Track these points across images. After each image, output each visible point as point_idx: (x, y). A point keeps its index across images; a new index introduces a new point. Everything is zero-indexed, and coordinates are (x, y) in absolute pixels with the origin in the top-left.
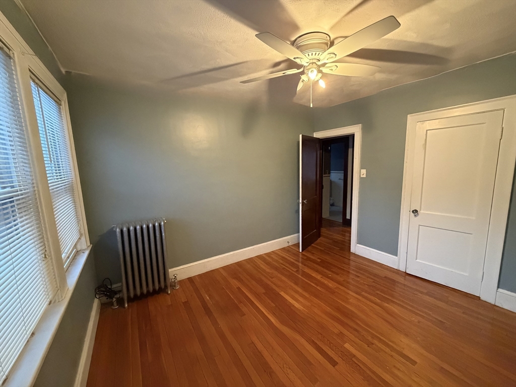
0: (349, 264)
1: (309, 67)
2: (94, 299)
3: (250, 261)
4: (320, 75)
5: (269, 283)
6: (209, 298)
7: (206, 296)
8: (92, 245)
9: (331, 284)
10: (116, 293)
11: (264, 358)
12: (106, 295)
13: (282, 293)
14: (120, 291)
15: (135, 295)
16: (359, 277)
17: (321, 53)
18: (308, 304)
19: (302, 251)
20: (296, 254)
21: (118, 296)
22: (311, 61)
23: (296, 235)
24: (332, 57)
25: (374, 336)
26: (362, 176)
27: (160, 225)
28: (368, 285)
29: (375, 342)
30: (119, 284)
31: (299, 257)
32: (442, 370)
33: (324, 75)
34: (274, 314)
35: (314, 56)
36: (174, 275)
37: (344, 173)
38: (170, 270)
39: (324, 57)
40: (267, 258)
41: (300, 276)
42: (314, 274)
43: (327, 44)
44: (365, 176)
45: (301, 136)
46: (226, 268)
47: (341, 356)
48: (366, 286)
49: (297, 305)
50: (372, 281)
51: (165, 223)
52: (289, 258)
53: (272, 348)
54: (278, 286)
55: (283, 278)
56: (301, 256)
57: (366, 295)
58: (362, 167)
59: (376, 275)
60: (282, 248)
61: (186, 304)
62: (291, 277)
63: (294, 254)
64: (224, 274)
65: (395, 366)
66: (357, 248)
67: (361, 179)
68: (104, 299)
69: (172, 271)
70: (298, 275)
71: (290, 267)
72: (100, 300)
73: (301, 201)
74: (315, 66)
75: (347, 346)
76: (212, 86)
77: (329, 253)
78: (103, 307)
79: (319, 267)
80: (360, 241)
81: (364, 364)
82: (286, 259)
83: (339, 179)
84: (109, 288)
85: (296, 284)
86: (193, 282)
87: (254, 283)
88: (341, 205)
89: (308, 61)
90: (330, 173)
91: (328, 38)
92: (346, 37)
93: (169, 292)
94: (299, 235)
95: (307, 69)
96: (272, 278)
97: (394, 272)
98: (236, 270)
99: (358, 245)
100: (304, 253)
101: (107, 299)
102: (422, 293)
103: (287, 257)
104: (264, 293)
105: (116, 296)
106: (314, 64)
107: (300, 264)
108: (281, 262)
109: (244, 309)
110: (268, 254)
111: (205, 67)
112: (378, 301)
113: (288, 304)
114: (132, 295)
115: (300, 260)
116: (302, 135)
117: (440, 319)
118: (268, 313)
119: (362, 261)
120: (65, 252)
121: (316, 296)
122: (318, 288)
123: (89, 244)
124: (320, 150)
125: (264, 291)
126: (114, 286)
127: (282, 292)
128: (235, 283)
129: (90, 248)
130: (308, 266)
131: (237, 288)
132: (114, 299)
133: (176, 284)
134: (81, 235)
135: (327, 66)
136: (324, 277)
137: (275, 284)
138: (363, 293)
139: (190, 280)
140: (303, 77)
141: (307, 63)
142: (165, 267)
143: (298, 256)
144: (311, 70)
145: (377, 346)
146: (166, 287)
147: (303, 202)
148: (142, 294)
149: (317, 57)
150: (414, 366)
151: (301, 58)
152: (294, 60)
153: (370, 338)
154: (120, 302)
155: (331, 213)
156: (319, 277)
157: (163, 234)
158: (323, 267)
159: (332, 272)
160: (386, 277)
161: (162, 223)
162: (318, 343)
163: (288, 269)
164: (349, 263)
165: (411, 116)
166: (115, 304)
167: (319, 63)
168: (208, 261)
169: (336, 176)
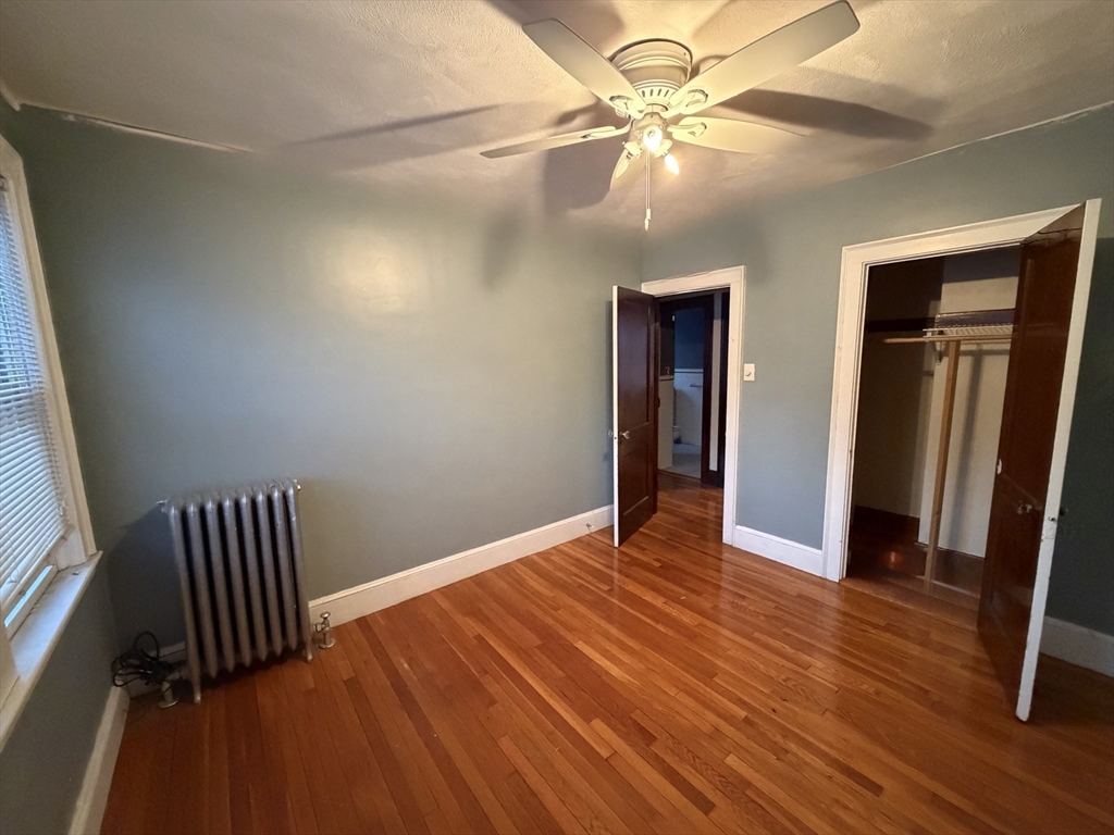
0: (719, 571)
1: (643, 123)
2: (109, 689)
3: (505, 571)
4: (668, 144)
5: (549, 621)
6: (409, 665)
7: (403, 661)
8: (101, 552)
9: (687, 618)
10: (170, 668)
11: (546, 809)
12: (144, 676)
13: (580, 645)
14: (183, 663)
15: (222, 671)
16: (743, 597)
17: (671, 91)
18: (639, 666)
19: (620, 544)
20: (607, 552)
21: (176, 676)
22: (650, 110)
23: (605, 508)
24: (698, 101)
25: (787, 734)
26: (746, 378)
27: (285, 497)
28: (764, 615)
29: (792, 746)
30: (181, 646)
31: (613, 557)
32: (934, 800)
33: (677, 146)
34: (564, 696)
35: (655, 98)
36: (321, 616)
37: (705, 373)
38: (311, 604)
39: (681, 100)
40: (544, 564)
41: (616, 602)
42: (649, 597)
43: (684, 70)
44: (752, 378)
45: (615, 288)
46: (449, 591)
47: (721, 788)
48: (762, 618)
49: (615, 671)
50: (774, 605)
51: (297, 492)
52: (590, 562)
53: (564, 782)
54: (571, 629)
55: (581, 609)
56: (616, 555)
57: (764, 638)
58: (746, 359)
59: (780, 593)
60: (577, 540)
61: (353, 684)
62: (598, 605)
63: (601, 551)
64: (445, 604)
65: (837, 801)
66: (736, 534)
67: (745, 385)
68: (139, 686)
69: (315, 606)
70: (610, 598)
71: (594, 581)
72: (128, 690)
73: (616, 435)
74: (659, 122)
75: (731, 760)
76: (410, 163)
77: (676, 548)
78: (136, 707)
79: (660, 581)
80: (742, 520)
81: (771, 801)
82: (585, 563)
83: (692, 386)
84: (153, 659)
85: (609, 620)
86: (370, 628)
87: (514, 622)
88: (699, 441)
89: (642, 106)
90: (672, 373)
91: (688, 57)
92: (722, 58)
93: (310, 657)
94: (612, 510)
95: (639, 129)
96: (556, 609)
97: (814, 583)
98: (470, 595)
99: (738, 527)
100: (623, 549)
101: (146, 684)
102: (876, 626)
103: (585, 559)
104: (538, 647)
105: (170, 677)
106: (656, 117)
107: (616, 575)
108: (573, 569)
109: (493, 688)
110: (545, 555)
111: (395, 114)
112: (789, 650)
113: (594, 669)
114: (213, 671)
115: (616, 563)
116: (619, 288)
117: (918, 683)
118: (551, 695)
119: (748, 562)
120: (13, 578)
121: (657, 648)
122: (661, 628)
123: (92, 549)
124: (656, 321)
125: (539, 643)
126: (165, 652)
127: (580, 642)
128: (471, 627)
129: (96, 560)
130: (635, 579)
131: (475, 637)
132: (166, 685)
133: (328, 636)
134: (68, 528)
135: (683, 122)
136: (672, 603)
137: (561, 623)
138: (756, 634)
139: (363, 622)
140: (630, 147)
141: (641, 112)
142: (300, 595)
143: (609, 554)
144: (646, 131)
145: (795, 755)
146: (302, 645)
147: (620, 437)
148: (240, 666)
149: (662, 99)
150: (878, 796)
151: (628, 99)
152: (610, 103)
153: (779, 739)
154: (183, 690)
155: (677, 459)
156: (659, 602)
157: (294, 519)
158: (666, 579)
159: (686, 588)
160: (799, 596)
161: (291, 492)
162: (667, 759)
163: (592, 588)
164: (720, 567)
165: (849, 250)
166: (169, 695)
167: (667, 115)
168: (406, 578)
169: (685, 380)
